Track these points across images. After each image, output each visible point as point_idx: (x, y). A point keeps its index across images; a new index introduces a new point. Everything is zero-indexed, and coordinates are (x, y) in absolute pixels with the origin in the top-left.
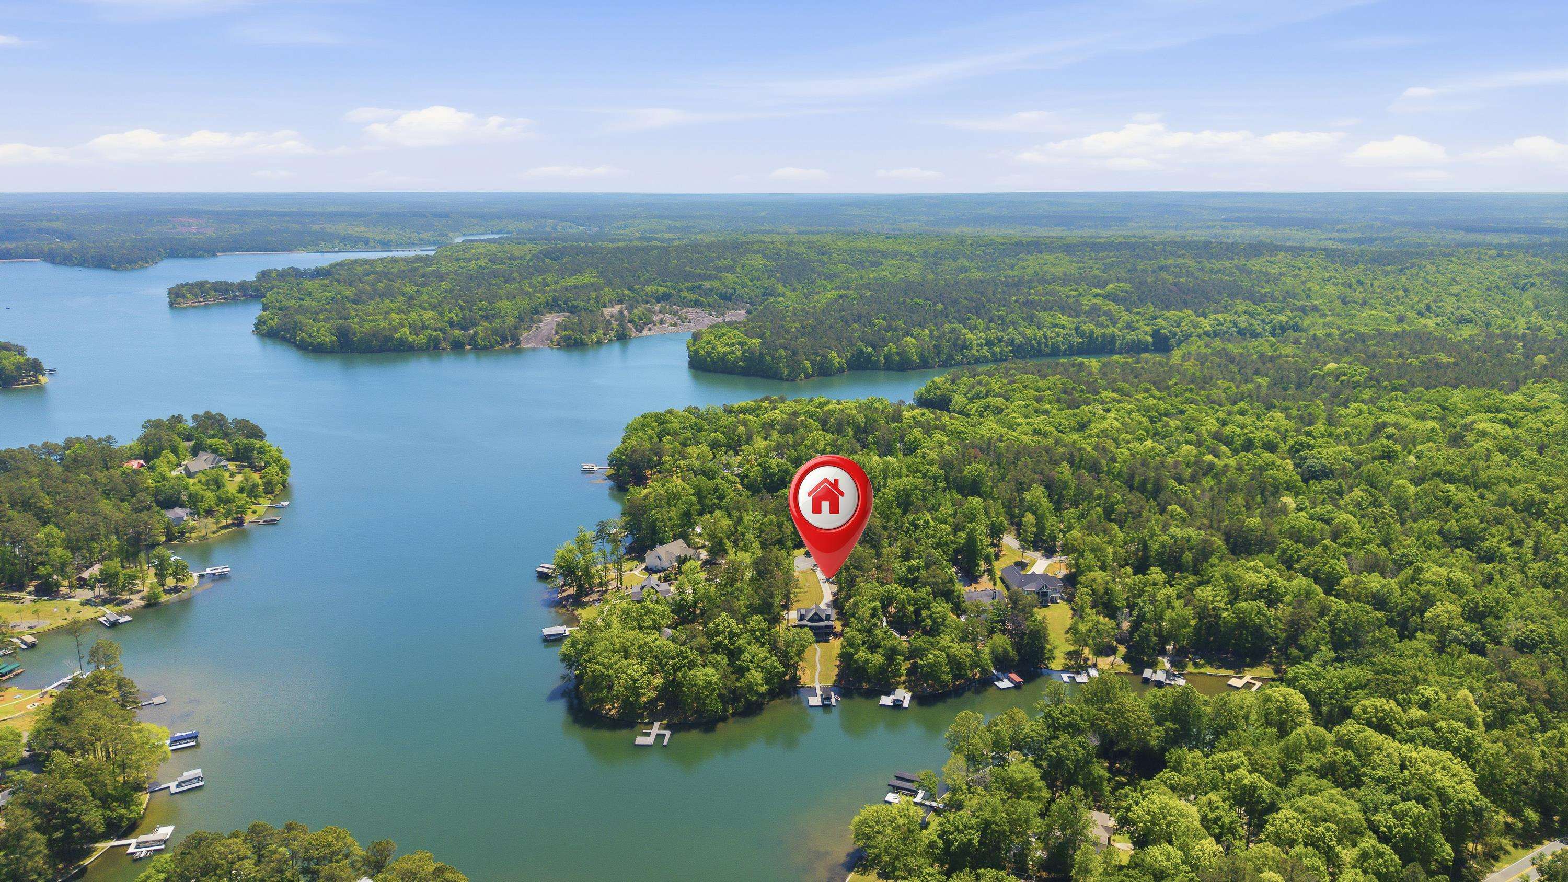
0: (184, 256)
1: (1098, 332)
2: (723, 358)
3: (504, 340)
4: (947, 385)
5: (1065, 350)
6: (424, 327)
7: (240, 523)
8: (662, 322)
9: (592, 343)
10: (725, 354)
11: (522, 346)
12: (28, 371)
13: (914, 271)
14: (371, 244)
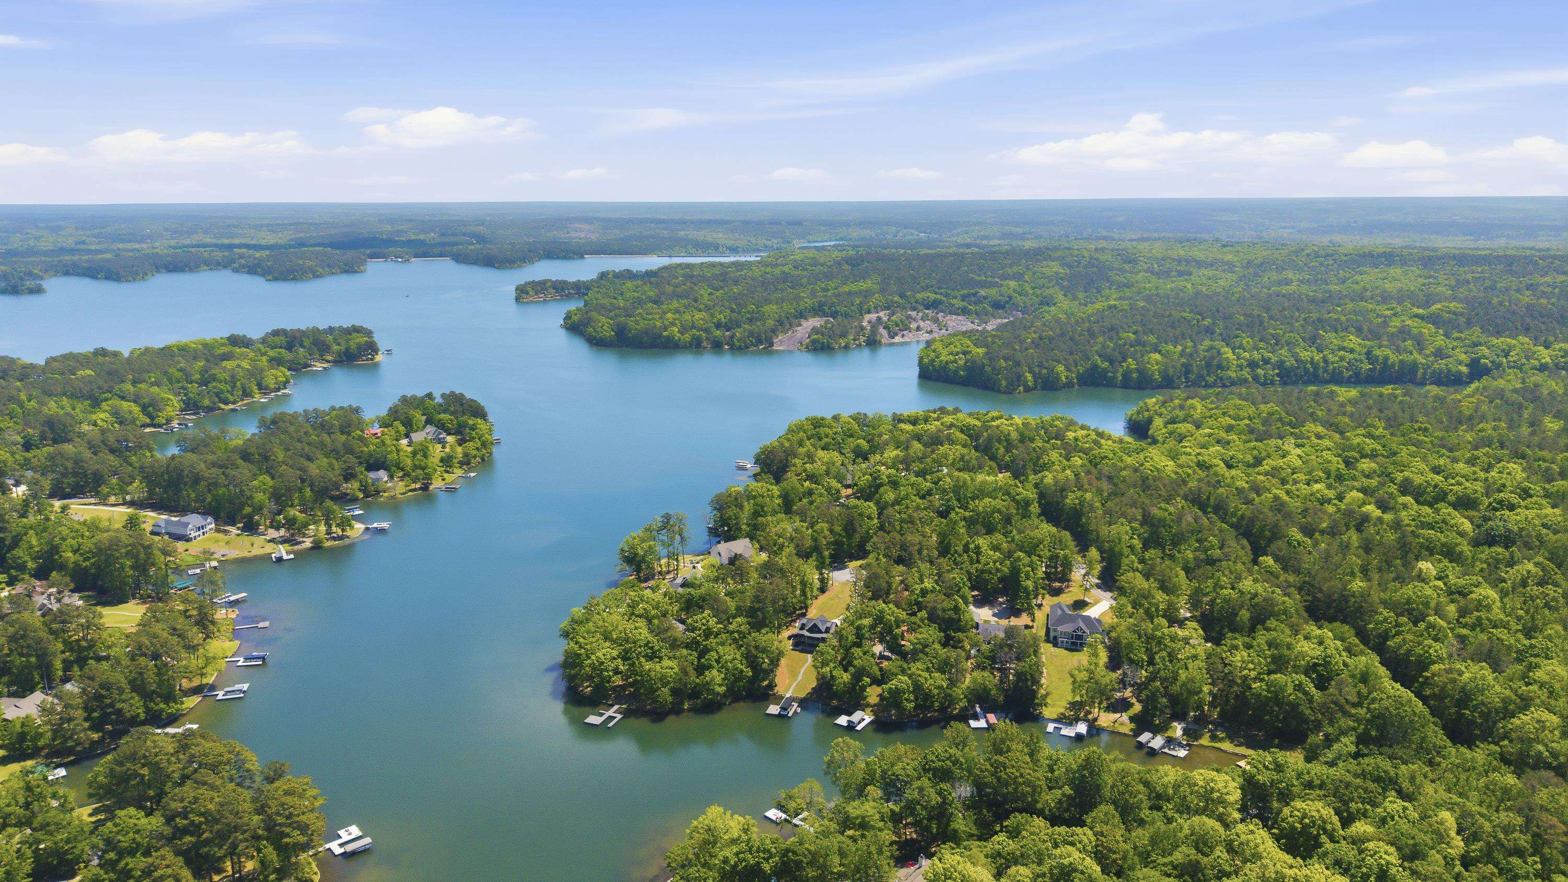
0: (558, 258)
1: (1393, 358)
2: (945, 366)
3: (760, 342)
4: (1157, 407)
5: (1351, 377)
6: (693, 327)
7: (425, 488)
8: (918, 329)
9: (839, 347)
10: (947, 363)
11: (774, 348)
12: (366, 350)
13: (1225, 281)
14: (721, 249)
